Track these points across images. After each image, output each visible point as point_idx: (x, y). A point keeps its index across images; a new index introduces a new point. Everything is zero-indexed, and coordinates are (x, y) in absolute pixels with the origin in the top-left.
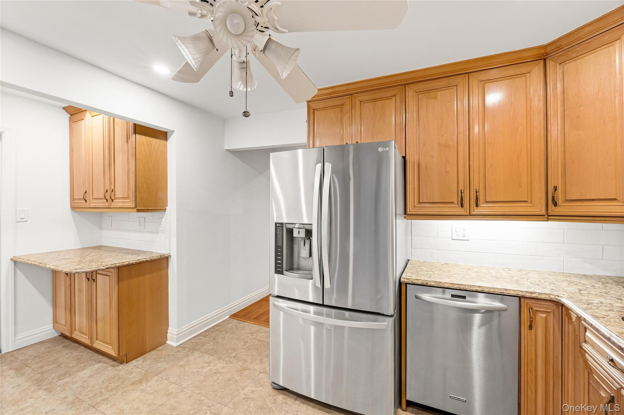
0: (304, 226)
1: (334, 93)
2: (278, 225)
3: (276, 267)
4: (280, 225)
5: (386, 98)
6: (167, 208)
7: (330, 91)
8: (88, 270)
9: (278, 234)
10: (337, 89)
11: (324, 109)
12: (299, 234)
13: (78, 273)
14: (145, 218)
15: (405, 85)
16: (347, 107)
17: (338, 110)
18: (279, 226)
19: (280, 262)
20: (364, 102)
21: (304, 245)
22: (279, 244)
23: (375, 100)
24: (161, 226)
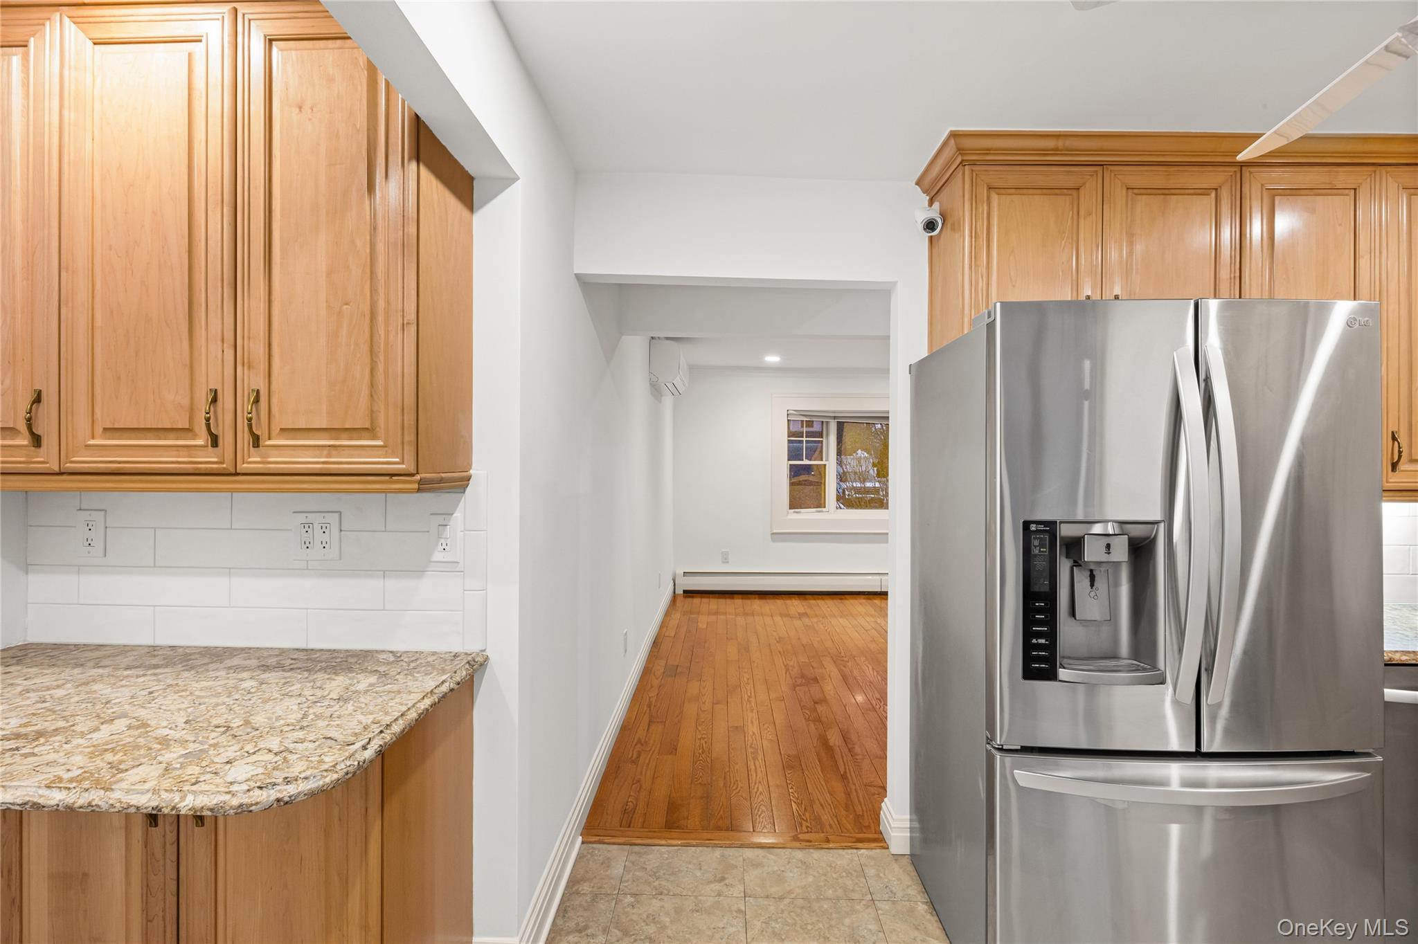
0: (1121, 528)
1: (1056, 151)
2: (1033, 527)
3: (1028, 659)
4: (1041, 527)
5: (1192, 191)
6: (471, 471)
7: (1051, 143)
8: (328, 780)
9: (1036, 555)
10: (1070, 143)
11: (1022, 191)
12: (1109, 553)
13: (286, 803)
14: (340, 513)
15: (1241, 166)
16: (1089, 198)
17: (1063, 202)
18: (1038, 531)
19: (1042, 641)
20: (1136, 191)
21: (1092, 585)
22: (1042, 585)
23: (1166, 192)
24: (444, 546)
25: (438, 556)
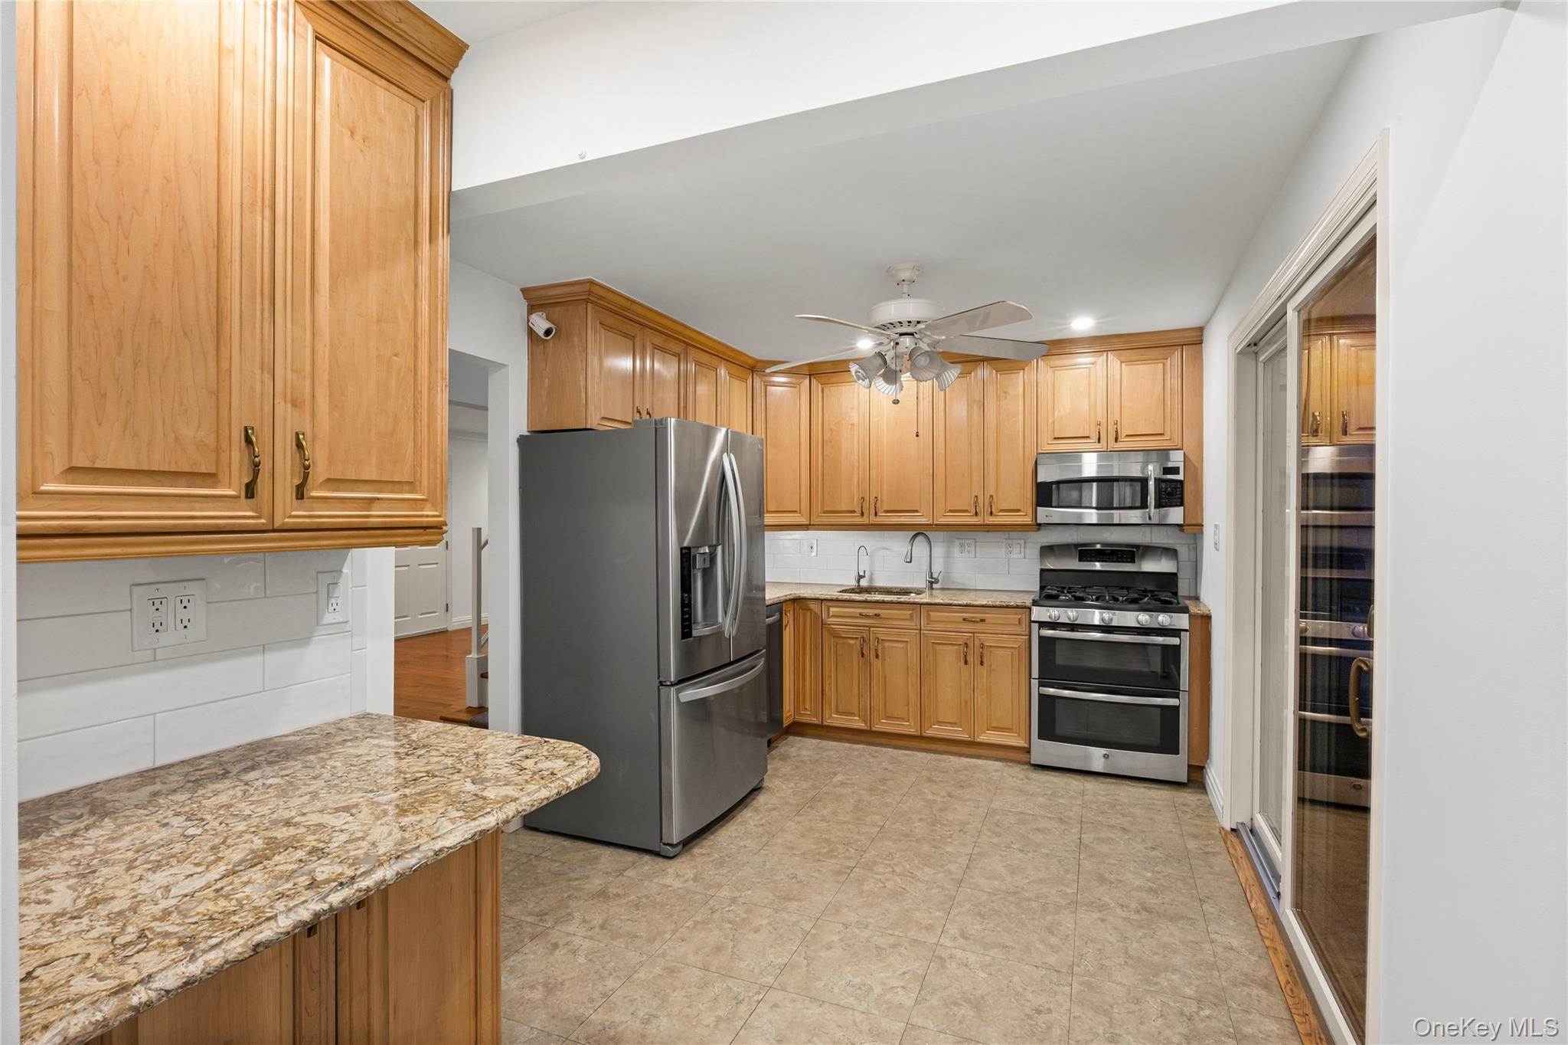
0: (709, 549)
1: (628, 310)
2: (684, 551)
3: (683, 627)
4: (687, 551)
5: (672, 353)
9: (684, 567)
10: (635, 307)
11: (613, 330)
16: (638, 344)
19: (687, 616)
20: (654, 346)
22: (686, 584)
23: (664, 350)
24: (335, 606)
25: (328, 618)
